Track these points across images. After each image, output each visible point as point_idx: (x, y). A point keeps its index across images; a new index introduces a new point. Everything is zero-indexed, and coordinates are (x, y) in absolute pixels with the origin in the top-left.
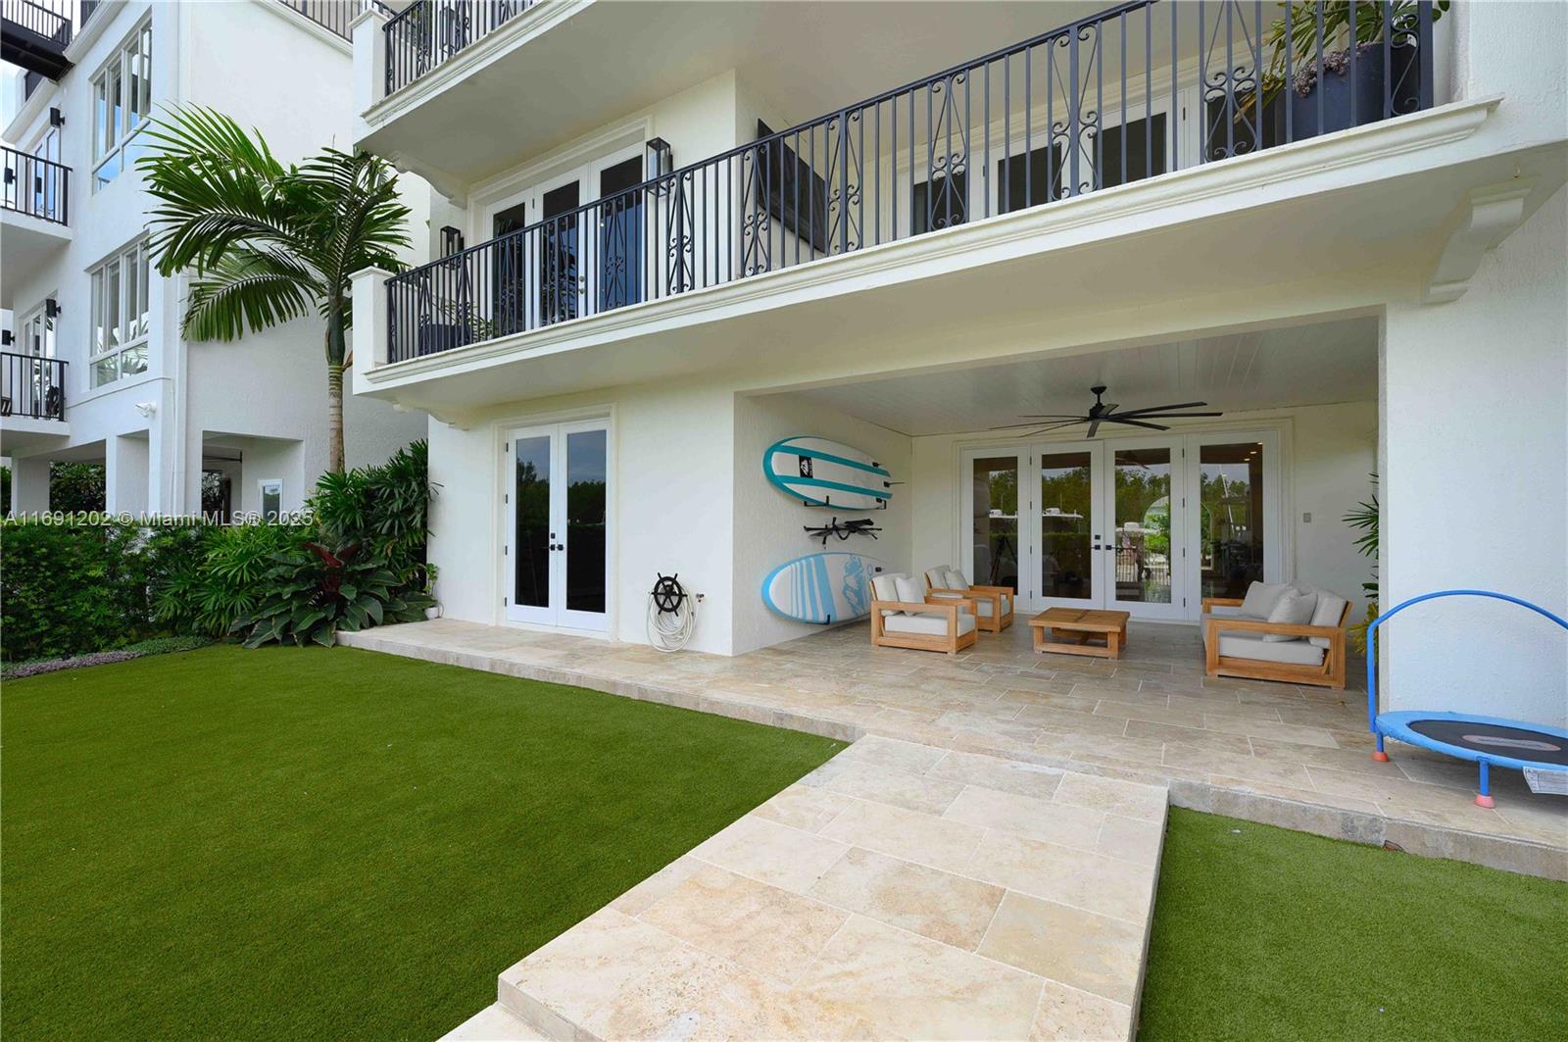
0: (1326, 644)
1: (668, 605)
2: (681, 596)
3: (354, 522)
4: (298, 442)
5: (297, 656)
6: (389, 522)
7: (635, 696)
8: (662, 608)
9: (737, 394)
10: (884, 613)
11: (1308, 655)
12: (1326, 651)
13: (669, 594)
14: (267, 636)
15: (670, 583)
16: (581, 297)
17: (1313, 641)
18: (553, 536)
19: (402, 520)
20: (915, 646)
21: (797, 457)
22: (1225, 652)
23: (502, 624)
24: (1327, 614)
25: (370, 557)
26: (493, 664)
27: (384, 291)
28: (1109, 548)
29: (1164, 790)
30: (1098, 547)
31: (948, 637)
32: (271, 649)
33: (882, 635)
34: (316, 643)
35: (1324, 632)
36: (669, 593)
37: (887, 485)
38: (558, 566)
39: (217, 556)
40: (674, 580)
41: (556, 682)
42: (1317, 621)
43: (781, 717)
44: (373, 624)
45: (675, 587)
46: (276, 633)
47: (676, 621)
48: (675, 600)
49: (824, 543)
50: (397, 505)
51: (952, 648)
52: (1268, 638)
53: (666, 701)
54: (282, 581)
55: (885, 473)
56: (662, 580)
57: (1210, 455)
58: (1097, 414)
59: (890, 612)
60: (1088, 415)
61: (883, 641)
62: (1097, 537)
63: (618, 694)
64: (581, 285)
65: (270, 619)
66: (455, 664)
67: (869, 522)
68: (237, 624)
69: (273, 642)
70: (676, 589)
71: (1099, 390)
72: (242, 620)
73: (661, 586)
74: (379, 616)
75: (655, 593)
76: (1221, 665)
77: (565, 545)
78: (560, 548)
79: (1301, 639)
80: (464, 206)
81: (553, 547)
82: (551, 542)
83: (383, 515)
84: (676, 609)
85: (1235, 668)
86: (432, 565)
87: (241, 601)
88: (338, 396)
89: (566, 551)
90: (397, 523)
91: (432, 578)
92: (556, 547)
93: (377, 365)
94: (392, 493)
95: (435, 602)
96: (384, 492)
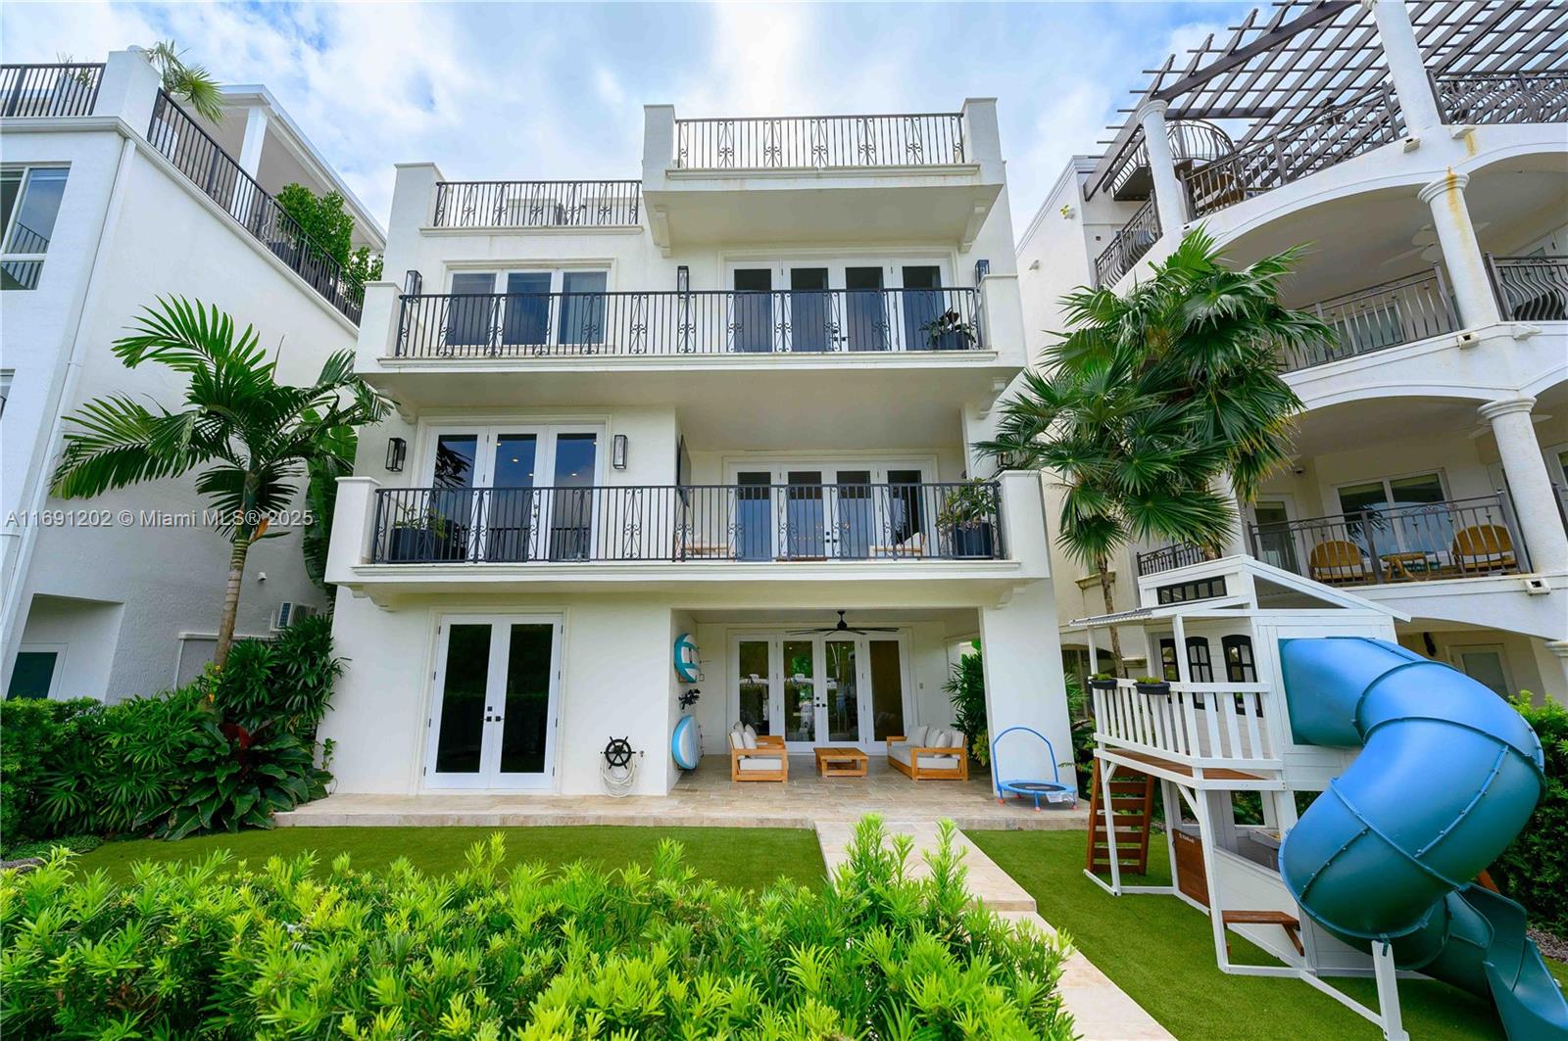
0: (959, 757)
1: (618, 761)
2: (630, 753)
3: (262, 699)
4: (120, 604)
5: (232, 843)
6: (298, 698)
8: (612, 763)
9: (674, 609)
10: (739, 757)
11: (951, 764)
13: (618, 753)
14: (189, 826)
15: (621, 744)
18: (490, 709)
19: (311, 695)
21: (688, 649)
23: (424, 793)
24: (957, 743)
25: (275, 737)
27: (376, 500)
28: (824, 705)
30: (818, 706)
31: (782, 771)
32: (197, 840)
33: (740, 773)
34: (254, 827)
35: (957, 751)
36: (619, 751)
38: (493, 735)
39: (121, 743)
40: (624, 742)
42: (954, 746)
44: (301, 801)
45: (625, 747)
46: (206, 821)
47: (620, 772)
48: (625, 757)
49: (684, 709)
50: (310, 680)
51: (784, 778)
52: (937, 756)
54: (204, 765)
55: (698, 654)
56: (613, 742)
58: (840, 627)
59: (743, 757)
60: (834, 627)
61: (739, 777)
62: (818, 699)
65: (194, 808)
67: (698, 691)
68: (139, 820)
69: (201, 831)
70: (625, 748)
71: (841, 613)
72: (145, 813)
73: (612, 746)
74: (305, 794)
75: (607, 753)
76: (918, 774)
77: (503, 717)
78: (498, 719)
79: (948, 756)
80: (413, 423)
81: (489, 719)
82: (487, 714)
83: (288, 692)
84: (624, 763)
85: (927, 774)
86: (328, 740)
87: (152, 790)
88: (241, 569)
89: (502, 721)
90: (306, 698)
91: (327, 753)
92: (493, 719)
93: (364, 560)
94: (299, 669)
95: (332, 777)
96: (292, 667)
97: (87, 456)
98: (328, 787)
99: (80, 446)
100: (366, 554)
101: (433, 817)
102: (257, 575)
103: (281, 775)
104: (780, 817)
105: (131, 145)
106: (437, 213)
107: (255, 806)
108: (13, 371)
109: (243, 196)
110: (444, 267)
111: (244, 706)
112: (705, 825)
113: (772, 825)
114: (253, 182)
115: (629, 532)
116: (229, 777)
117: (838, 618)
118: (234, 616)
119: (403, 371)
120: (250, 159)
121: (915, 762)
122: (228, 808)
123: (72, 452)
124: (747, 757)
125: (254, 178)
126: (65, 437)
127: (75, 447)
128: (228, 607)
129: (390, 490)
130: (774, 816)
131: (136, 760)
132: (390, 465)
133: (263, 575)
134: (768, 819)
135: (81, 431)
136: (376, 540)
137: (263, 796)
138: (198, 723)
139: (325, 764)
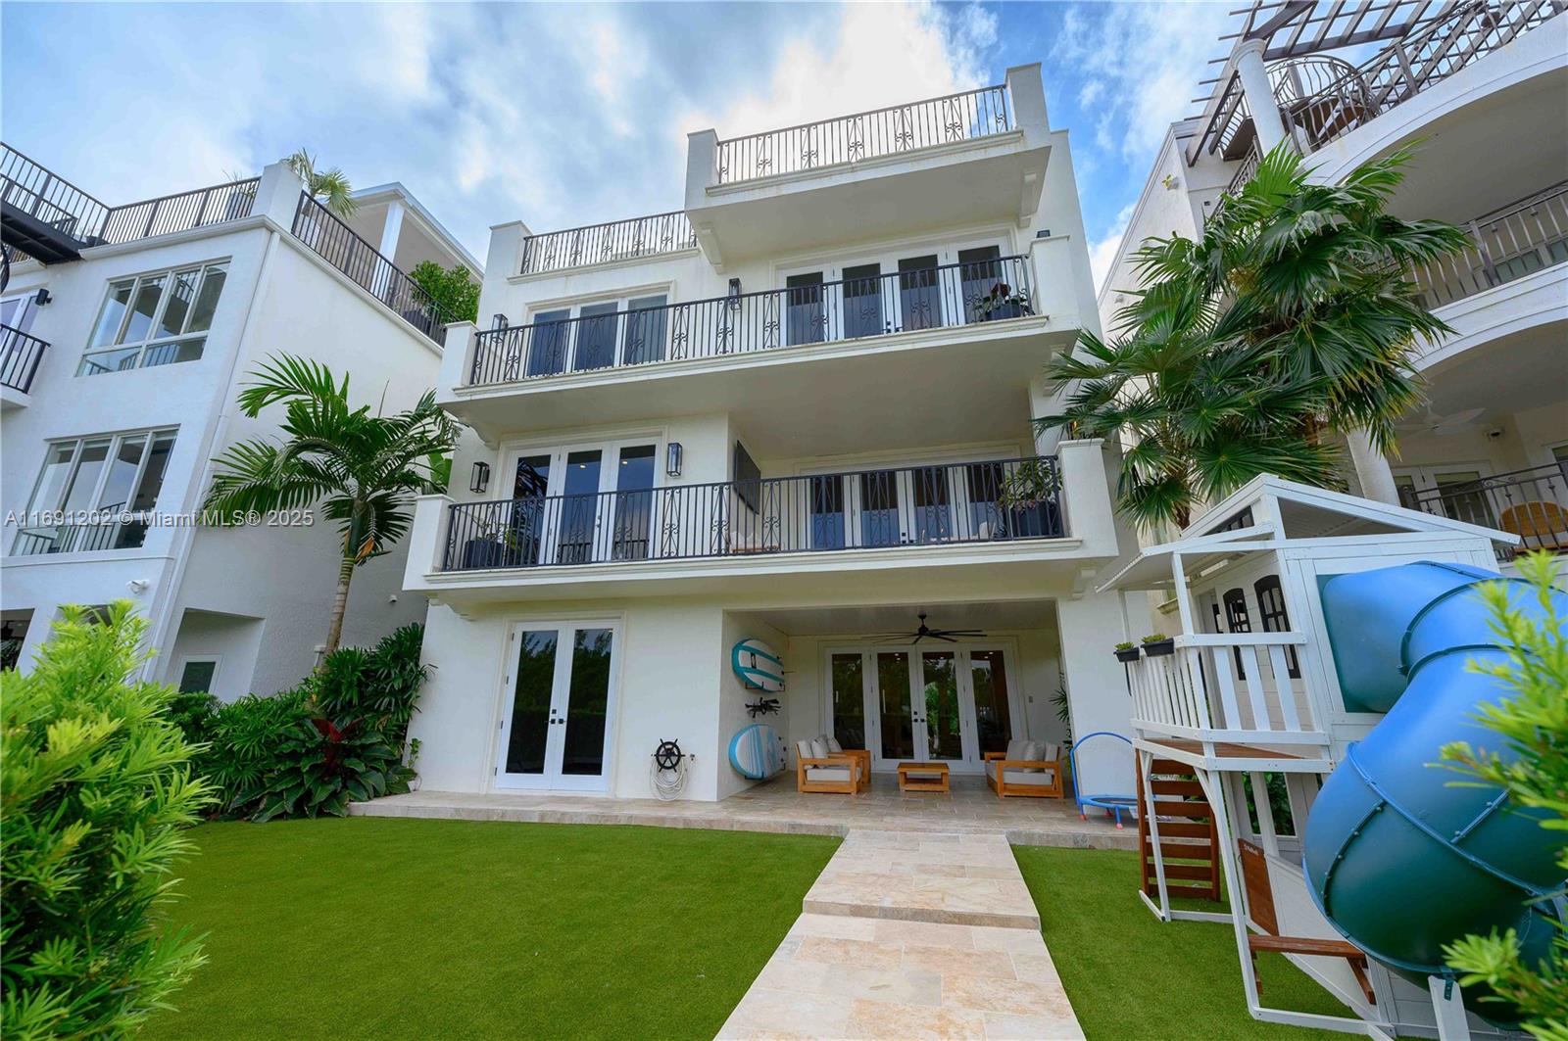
0: (1052, 772)
1: (668, 764)
2: (680, 756)
3: (351, 700)
4: (259, 619)
5: (311, 828)
6: (387, 700)
7: (681, 826)
8: (662, 766)
9: (724, 610)
10: (806, 767)
11: (1044, 779)
12: (1053, 776)
13: (669, 756)
14: (276, 810)
15: (670, 746)
16: (597, 530)
17: (1046, 770)
18: (554, 712)
19: (399, 697)
20: (830, 789)
21: (749, 653)
22: (1006, 781)
23: (493, 792)
24: (1050, 756)
25: (364, 733)
26: (543, 815)
27: (447, 514)
28: (923, 721)
29: (1003, 837)
30: (916, 720)
31: (850, 782)
32: (282, 822)
33: (804, 783)
34: (331, 815)
35: (1051, 765)
36: (669, 754)
37: (783, 673)
38: (556, 738)
39: (227, 732)
40: (674, 745)
41: (608, 823)
42: (1047, 760)
43: (793, 826)
44: (377, 795)
45: (675, 749)
46: (290, 807)
47: (671, 775)
48: (674, 759)
49: (754, 716)
50: (398, 685)
51: (854, 790)
52: (1026, 770)
53: (708, 827)
54: (294, 755)
55: (780, 664)
56: (663, 745)
57: (976, 656)
58: (923, 631)
59: (810, 767)
60: (917, 632)
61: (808, 788)
62: (916, 713)
63: (666, 826)
64: (597, 522)
65: (281, 793)
66: (500, 820)
67: (776, 701)
68: (236, 803)
69: (285, 815)
70: (675, 751)
71: (923, 617)
73: (663, 749)
74: (383, 788)
75: (657, 755)
76: (1005, 789)
77: (565, 719)
78: (561, 721)
79: (1041, 770)
80: (496, 449)
81: (553, 721)
82: (551, 716)
83: (379, 694)
84: (673, 767)
85: (1013, 791)
86: (414, 740)
87: (248, 776)
88: (347, 584)
89: (565, 724)
90: (394, 700)
91: (414, 752)
92: (557, 721)
93: (435, 569)
94: (389, 673)
95: (415, 775)
96: (383, 672)
97: (229, 492)
98: (411, 784)
99: (224, 483)
100: (439, 563)
101: (480, 811)
102: (389, 597)
103: (361, 768)
104: (814, 823)
105: (276, 237)
106: (524, 264)
107: (334, 795)
108: (179, 425)
109: (382, 276)
110: (527, 308)
111: (335, 706)
112: (735, 829)
113: (804, 832)
114: (390, 264)
115: (667, 531)
116: (313, 768)
117: (919, 623)
118: (340, 625)
119: (474, 398)
120: (389, 248)
121: (1001, 777)
122: (308, 795)
123: (218, 488)
124: (815, 767)
125: (392, 262)
126: (214, 477)
127: (220, 484)
128: (335, 618)
129: (461, 506)
130: (807, 822)
131: (236, 748)
132: (475, 486)
133: (394, 597)
134: (801, 825)
135: (225, 471)
136: (447, 552)
137: (345, 787)
138: (299, 721)
139: (411, 762)
